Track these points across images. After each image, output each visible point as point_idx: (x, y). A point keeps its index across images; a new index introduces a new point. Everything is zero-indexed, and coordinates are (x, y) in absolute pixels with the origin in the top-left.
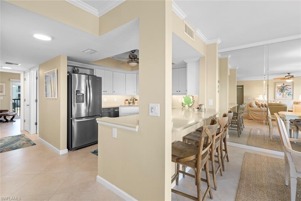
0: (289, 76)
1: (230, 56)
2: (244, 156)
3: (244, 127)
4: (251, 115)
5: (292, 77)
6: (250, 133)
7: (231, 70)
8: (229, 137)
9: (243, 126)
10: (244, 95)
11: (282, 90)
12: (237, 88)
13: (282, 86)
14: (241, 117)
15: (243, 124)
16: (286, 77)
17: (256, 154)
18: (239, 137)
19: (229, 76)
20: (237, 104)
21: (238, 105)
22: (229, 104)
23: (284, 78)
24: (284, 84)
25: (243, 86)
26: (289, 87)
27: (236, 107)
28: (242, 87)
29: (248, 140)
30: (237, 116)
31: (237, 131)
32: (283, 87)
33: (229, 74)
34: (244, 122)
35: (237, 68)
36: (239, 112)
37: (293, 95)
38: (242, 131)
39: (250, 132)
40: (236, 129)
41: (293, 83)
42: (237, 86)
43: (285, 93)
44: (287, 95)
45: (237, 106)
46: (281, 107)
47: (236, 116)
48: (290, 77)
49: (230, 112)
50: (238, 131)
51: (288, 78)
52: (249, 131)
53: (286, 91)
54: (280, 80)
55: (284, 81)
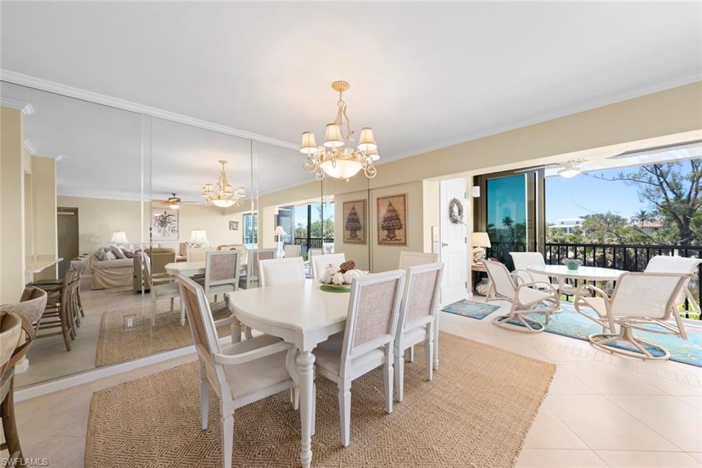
0: (174, 198)
1: (28, 110)
2: (91, 411)
3: (83, 316)
4: (103, 281)
5: (179, 200)
6: (101, 327)
7: (34, 159)
8: (30, 364)
9: (80, 314)
10: (81, 232)
11: (163, 222)
12: (58, 215)
13: (162, 216)
14: (73, 291)
15: (80, 306)
16: (170, 199)
17: (125, 383)
18: (68, 350)
19: (27, 175)
20: (59, 257)
21: (62, 259)
22: (29, 259)
23: (167, 202)
24: (165, 213)
25: (76, 211)
26: (173, 218)
27: (55, 265)
28: (73, 213)
29: (97, 350)
30: (61, 292)
31: (61, 336)
32: (165, 218)
33: (25, 166)
34: (82, 304)
35: (59, 158)
36: (68, 281)
37: (178, 231)
38: (78, 327)
39: (101, 323)
40: (59, 329)
41: (178, 211)
42: (59, 209)
43: (167, 229)
44: (170, 232)
45: (59, 263)
46: (165, 255)
47: (57, 294)
48: (176, 200)
49: (30, 295)
50: (65, 336)
51: (173, 203)
52: (97, 321)
53: (169, 225)
54: (159, 205)
55: (166, 206)
